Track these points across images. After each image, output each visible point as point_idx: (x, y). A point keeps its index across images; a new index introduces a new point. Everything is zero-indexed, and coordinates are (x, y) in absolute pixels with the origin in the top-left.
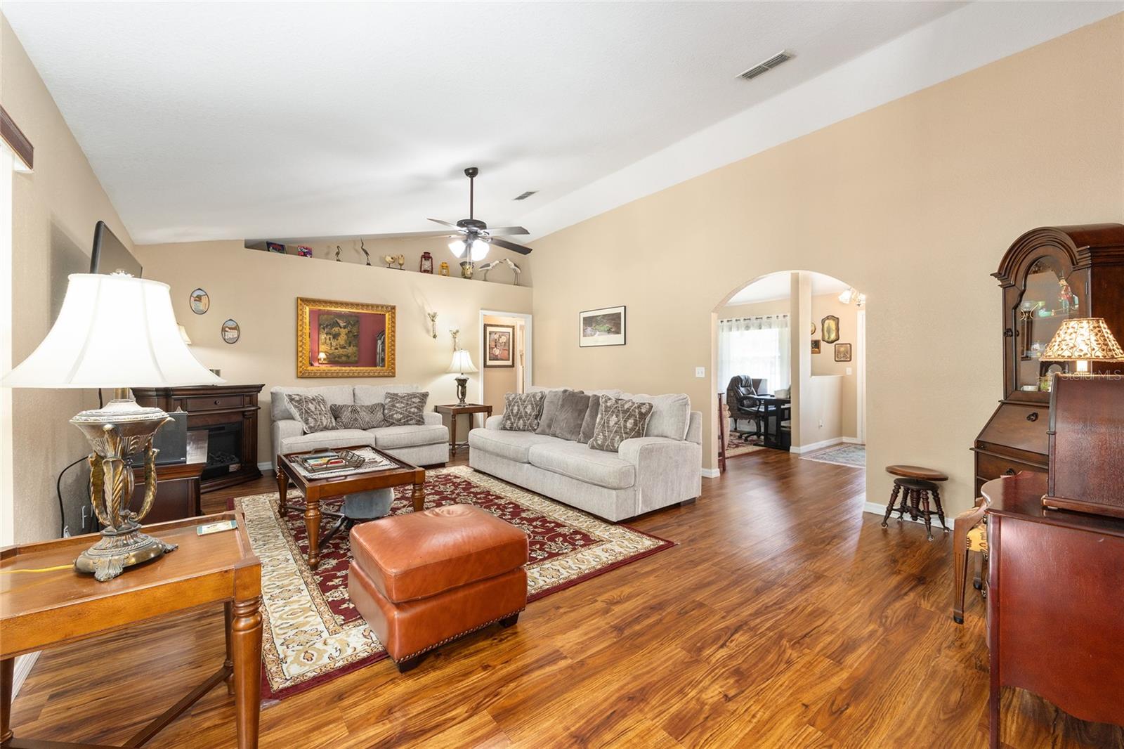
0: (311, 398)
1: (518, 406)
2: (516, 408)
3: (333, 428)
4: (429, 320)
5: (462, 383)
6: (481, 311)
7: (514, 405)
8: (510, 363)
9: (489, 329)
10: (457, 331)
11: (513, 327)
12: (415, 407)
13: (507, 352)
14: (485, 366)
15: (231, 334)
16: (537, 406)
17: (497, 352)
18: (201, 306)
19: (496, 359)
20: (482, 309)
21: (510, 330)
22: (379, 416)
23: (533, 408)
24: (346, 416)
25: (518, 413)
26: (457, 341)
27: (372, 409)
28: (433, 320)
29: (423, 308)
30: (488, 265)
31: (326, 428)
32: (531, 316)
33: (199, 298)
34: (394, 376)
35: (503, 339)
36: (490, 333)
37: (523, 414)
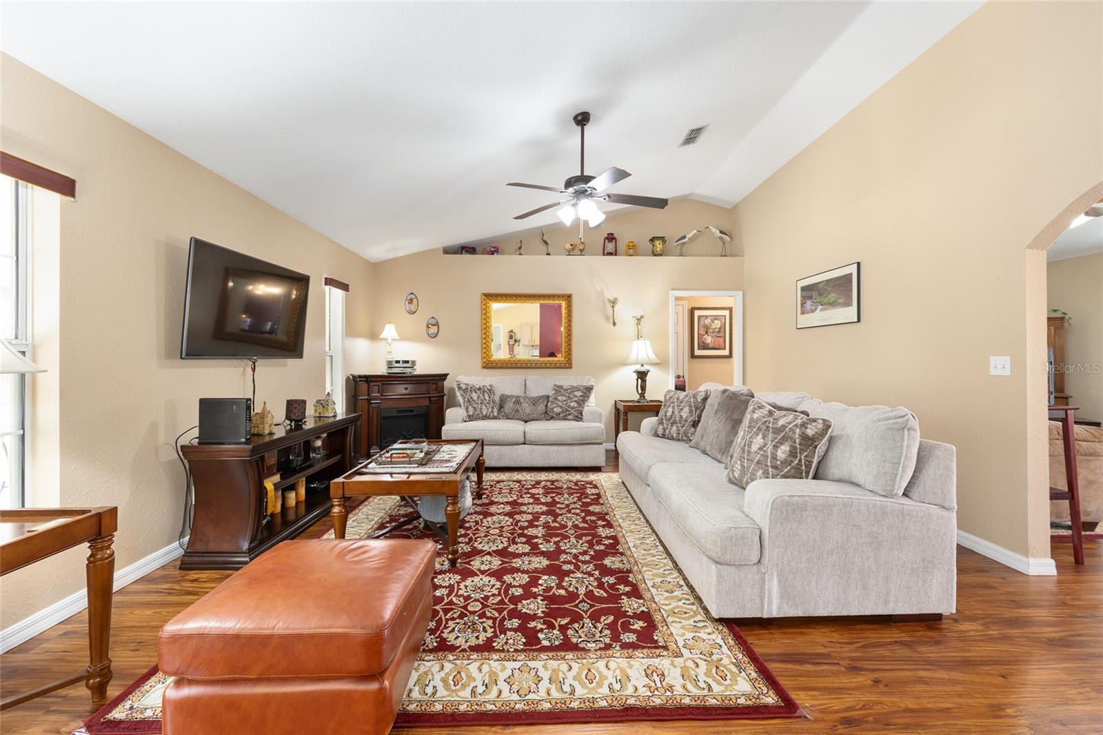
0: (478, 387)
1: (673, 408)
2: (670, 410)
3: (495, 418)
4: (609, 306)
5: (642, 375)
6: (671, 292)
7: (669, 406)
8: (726, 352)
9: (697, 313)
10: (642, 317)
11: (730, 309)
12: (575, 401)
13: (722, 339)
14: (693, 356)
15: (433, 330)
16: (697, 408)
17: (709, 340)
18: (413, 308)
19: (704, 346)
20: (673, 289)
21: (727, 313)
22: (541, 408)
23: (691, 411)
24: (509, 406)
25: (672, 416)
26: (640, 328)
27: (535, 401)
28: (613, 307)
29: (603, 294)
31: (486, 417)
32: (741, 292)
33: (411, 301)
34: (571, 368)
35: (717, 324)
36: (699, 317)
37: (677, 419)
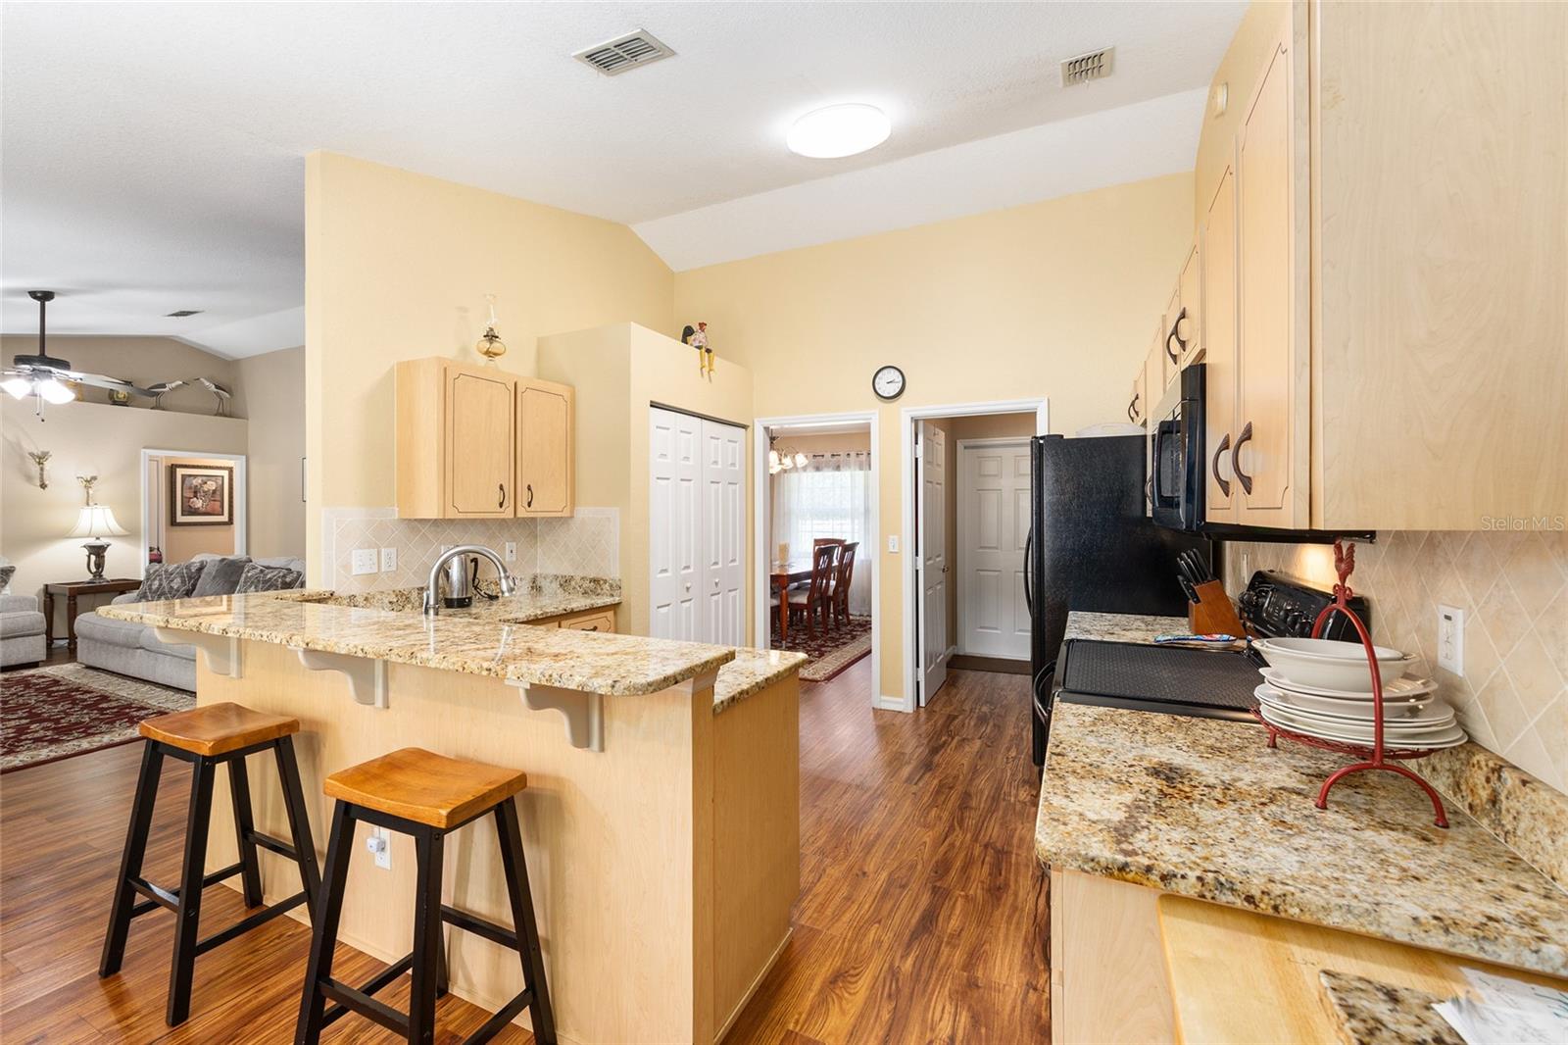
1: (161, 580)
2: (157, 583)
4: (31, 462)
5: (98, 552)
6: (142, 450)
7: (154, 579)
8: (225, 518)
9: (180, 472)
10: (94, 478)
11: (231, 470)
13: (218, 503)
14: (173, 522)
16: (190, 578)
17: (198, 503)
19: (195, 512)
20: (144, 448)
21: (225, 474)
23: (183, 582)
25: (158, 589)
26: (91, 492)
28: (39, 463)
29: (19, 445)
30: (164, 386)
32: (244, 457)
35: (211, 486)
36: (184, 477)
37: (166, 590)
